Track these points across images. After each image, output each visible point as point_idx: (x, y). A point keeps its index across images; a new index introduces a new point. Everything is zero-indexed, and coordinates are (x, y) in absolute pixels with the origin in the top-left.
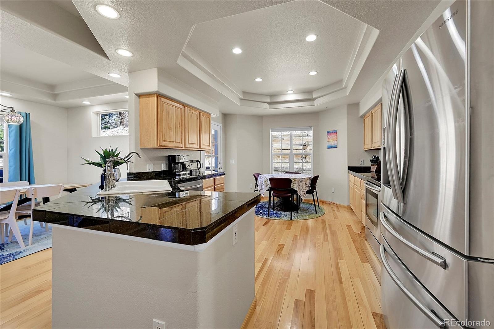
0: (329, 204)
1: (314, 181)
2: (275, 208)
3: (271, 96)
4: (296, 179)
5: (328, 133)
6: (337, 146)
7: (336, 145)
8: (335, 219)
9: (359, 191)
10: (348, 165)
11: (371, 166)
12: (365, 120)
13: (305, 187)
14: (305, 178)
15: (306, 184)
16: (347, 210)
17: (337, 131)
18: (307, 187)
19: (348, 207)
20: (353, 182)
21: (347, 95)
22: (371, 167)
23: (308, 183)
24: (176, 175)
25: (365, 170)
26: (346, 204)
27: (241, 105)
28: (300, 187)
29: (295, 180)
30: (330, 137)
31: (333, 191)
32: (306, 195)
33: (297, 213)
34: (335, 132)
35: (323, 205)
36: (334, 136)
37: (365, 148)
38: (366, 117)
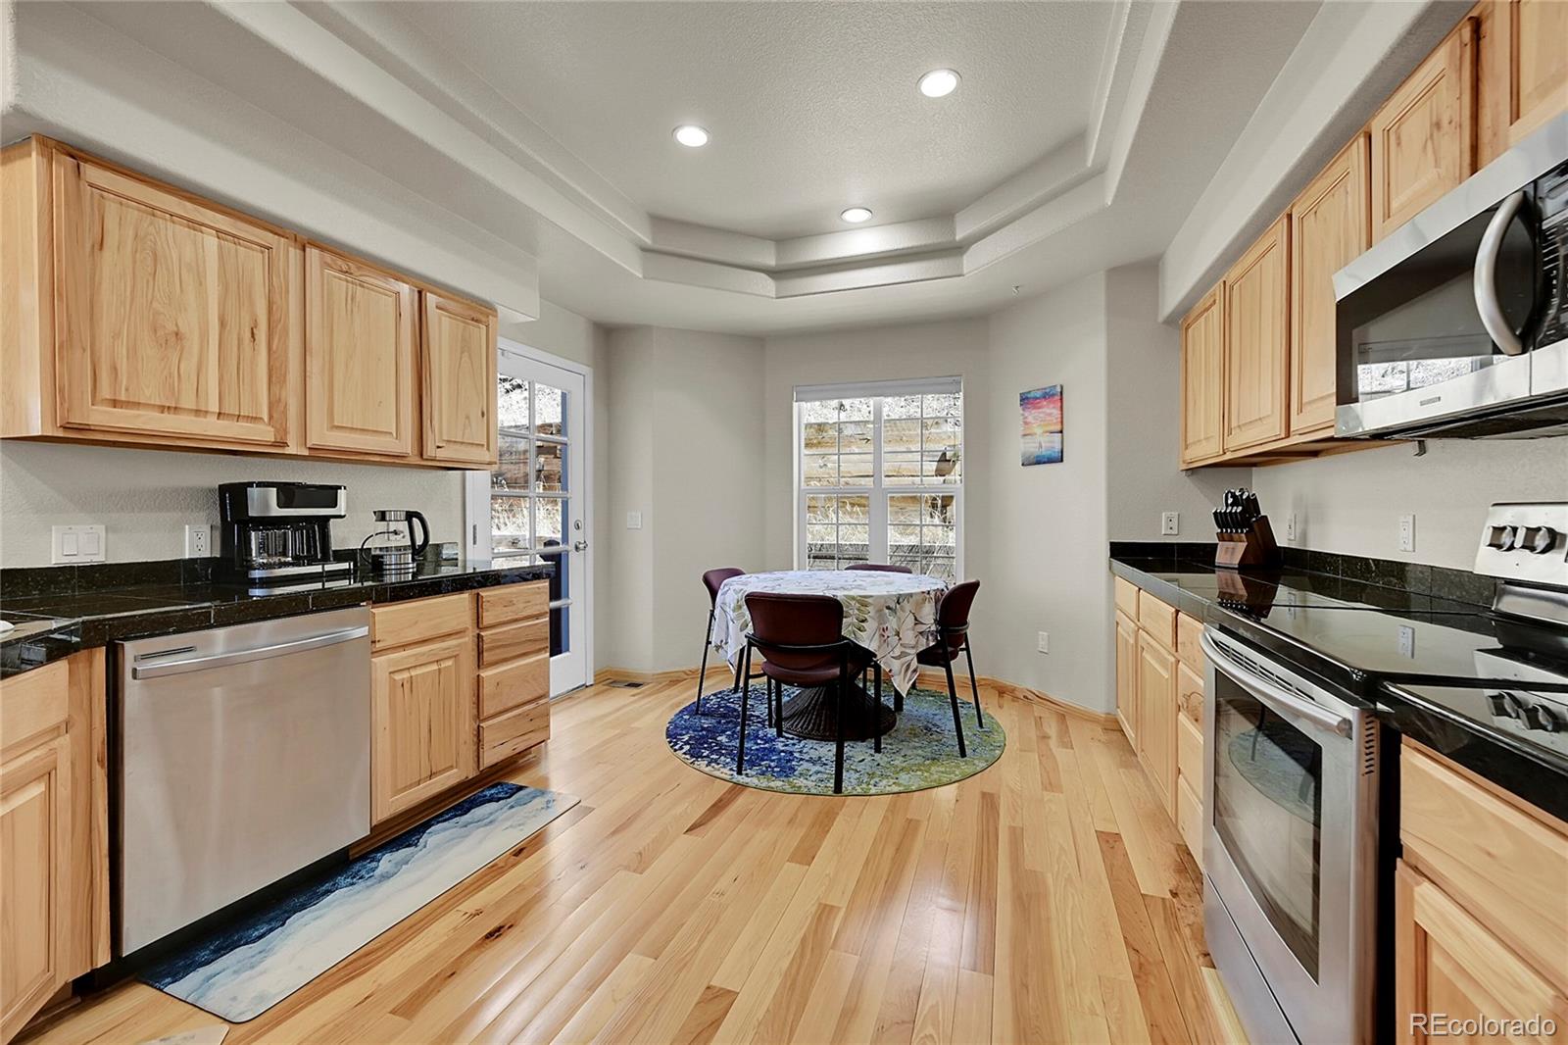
0: (1028, 699)
1: (955, 606)
2: (785, 725)
3: (784, 239)
4: (870, 600)
5: (1026, 400)
6: (1062, 452)
7: (1058, 447)
8: (1045, 789)
9: (1167, 670)
10: (1110, 535)
11: (1217, 541)
12: (1187, 329)
13: (911, 634)
14: (911, 595)
15: (917, 622)
16: (1103, 738)
17: (1062, 387)
18: (921, 633)
19: (1106, 720)
20: (1133, 613)
21: (1109, 203)
22: (1216, 545)
23: (929, 615)
24: (253, 583)
25: (1192, 558)
26: (1099, 707)
27: (645, 277)
28: (886, 634)
29: (863, 602)
30: (1032, 415)
31: (1042, 645)
32: (915, 671)
33: (878, 750)
34: (1055, 396)
35: (1001, 707)
36: (1051, 410)
37: (1188, 458)
38: (1194, 315)
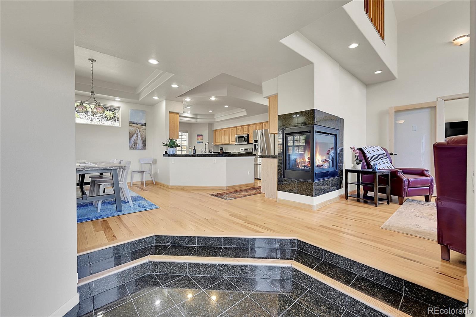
17: (203, 135)
30: (198, 137)
36: (201, 137)
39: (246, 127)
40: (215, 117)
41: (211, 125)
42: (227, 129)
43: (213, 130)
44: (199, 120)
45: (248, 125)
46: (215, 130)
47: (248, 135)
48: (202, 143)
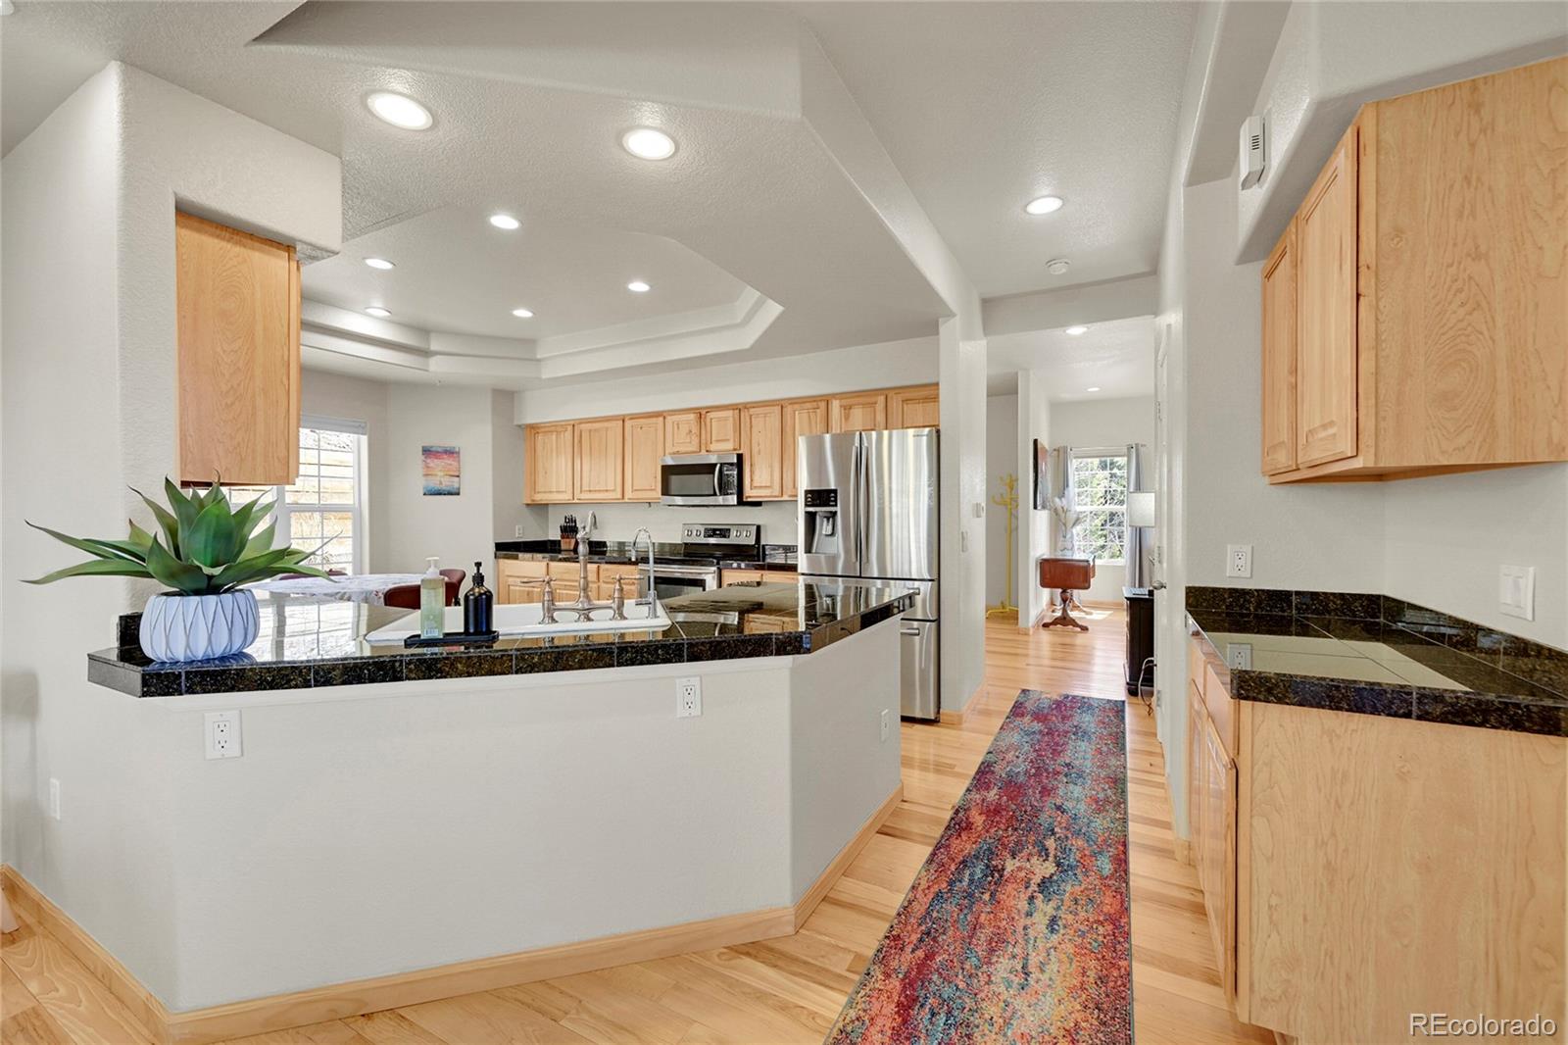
5: (427, 452)
6: (459, 489)
7: (456, 486)
10: (494, 539)
12: (536, 434)
17: (459, 448)
22: (560, 541)
30: (433, 463)
34: (452, 453)
36: (449, 462)
37: (536, 498)
38: (542, 429)
39: (726, 419)
40: (539, 357)
41: (505, 398)
42: (606, 424)
43: (520, 426)
44: (438, 367)
45: (739, 408)
46: (533, 428)
47: (740, 457)
48: (458, 494)
